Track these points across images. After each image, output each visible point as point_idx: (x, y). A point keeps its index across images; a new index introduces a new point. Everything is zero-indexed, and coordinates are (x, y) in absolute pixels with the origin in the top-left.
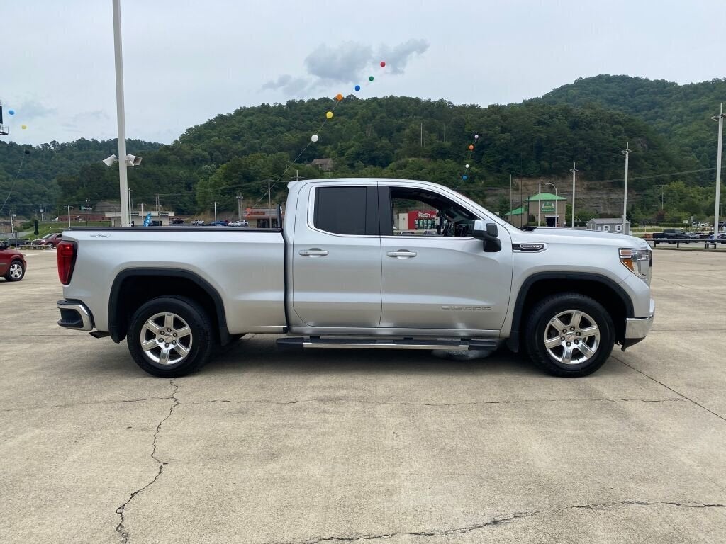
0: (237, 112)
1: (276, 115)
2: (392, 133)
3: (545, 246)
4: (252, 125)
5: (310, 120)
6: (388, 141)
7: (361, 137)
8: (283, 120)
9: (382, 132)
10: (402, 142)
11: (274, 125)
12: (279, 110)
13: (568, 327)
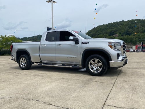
0: (98, 26)
1: (106, 26)
2: (132, 28)
3: (89, 42)
4: (101, 29)
5: (113, 27)
6: (132, 30)
7: (125, 29)
8: (107, 27)
9: (130, 28)
10: (135, 29)
11: (105, 28)
12: (107, 25)
13: (95, 63)
